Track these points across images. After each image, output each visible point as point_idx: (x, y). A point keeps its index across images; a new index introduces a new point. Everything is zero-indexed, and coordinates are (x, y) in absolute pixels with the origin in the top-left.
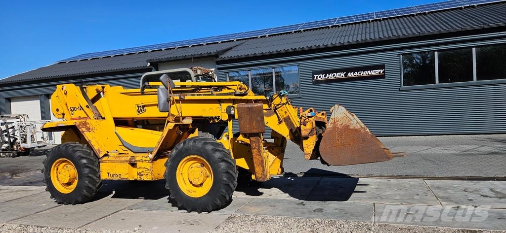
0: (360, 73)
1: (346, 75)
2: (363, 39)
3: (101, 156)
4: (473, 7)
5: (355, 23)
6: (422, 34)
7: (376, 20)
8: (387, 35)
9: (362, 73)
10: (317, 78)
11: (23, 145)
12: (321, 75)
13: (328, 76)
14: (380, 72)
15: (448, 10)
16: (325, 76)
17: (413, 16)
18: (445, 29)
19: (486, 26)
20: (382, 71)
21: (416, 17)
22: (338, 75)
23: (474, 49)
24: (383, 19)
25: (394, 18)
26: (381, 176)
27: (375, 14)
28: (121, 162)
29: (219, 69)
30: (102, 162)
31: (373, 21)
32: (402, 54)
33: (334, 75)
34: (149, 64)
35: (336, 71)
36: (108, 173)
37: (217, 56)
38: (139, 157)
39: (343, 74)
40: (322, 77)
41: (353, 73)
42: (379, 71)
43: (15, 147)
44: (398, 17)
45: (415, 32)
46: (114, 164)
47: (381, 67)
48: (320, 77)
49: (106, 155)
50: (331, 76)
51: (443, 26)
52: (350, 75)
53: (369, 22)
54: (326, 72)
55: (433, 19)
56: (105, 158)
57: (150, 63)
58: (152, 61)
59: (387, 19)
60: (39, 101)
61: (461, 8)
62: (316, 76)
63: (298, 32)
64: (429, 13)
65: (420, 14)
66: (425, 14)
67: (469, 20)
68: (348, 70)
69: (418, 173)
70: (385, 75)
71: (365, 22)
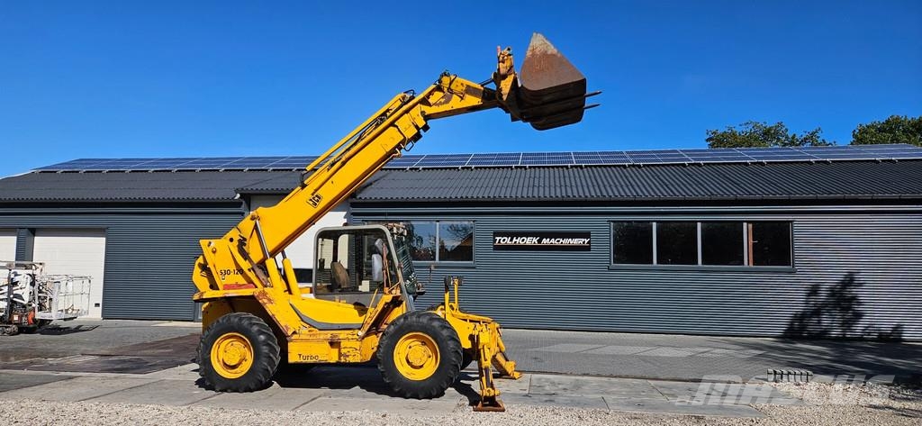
0: (558, 241)
1: (539, 241)
3: (290, 333)
4: (699, 165)
5: (548, 167)
6: (638, 198)
7: (576, 167)
9: (561, 240)
10: (499, 242)
11: (39, 315)
12: (506, 238)
13: (514, 240)
14: (584, 242)
15: (668, 165)
16: (511, 240)
17: (624, 166)
18: (665, 194)
19: (714, 198)
20: (586, 241)
21: (629, 169)
22: (529, 241)
23: (699, 225)
24: (586, 166)
25: (600, 166)
28: (318, 341)
29: (354, 214)
30: (291, 341)
31: (572, 167)
32: (613, 222)
33: (523, 240)
34: (238, 195)
35: (527, 234)
36: (300, 355)
38: (342, 335)
39: (535, 240)
40: (507, 241)
41: (549, 239)
42: (583, 240)
43: (16, 318)
44: (605, 166)
45: (628, 194)
46: (309, 344)
47: (586, 235)
48: (504, 240)
49: (294, 333)
50: (519, 241)
52: (545, 241)
53: (567, 167)
54: (512, 235)
55: (650, 176)
56: (295, 337)
57: (241, 194)
59: (590, 166)
60: (15, 238)
61: (683, 165)
62: (498, 238)
64: (644, 165)
65: (633, 166)
66: (639, 166)
67: (694, 186)
68: (542, 235)
70: (590, 246)
71: (562, 167)
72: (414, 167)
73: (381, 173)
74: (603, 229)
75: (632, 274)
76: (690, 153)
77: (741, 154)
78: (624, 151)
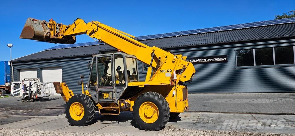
1: (207, 60)
2: (216, 41)
4: (272, 25)
5: (210, 33)
6: (246, 40)
7: (221, 31)
8: (228, 40)
9: (215, 59)
12: (194, 60)
13: (197, 60)
14: (225, 59)
15: (259, 27)
17: (241, 29)
18: (258, 37)
19: (279, 37)
20: (226, 59)
21: (242, 30)
22: (202, 60)
23: (274, 48)
24: (225, 31)
25: (231, 30)
26: (230, 113)
27: (220, 28)
31: (219, 32)
32: (236, 50)
33: (200, 60)
39: (205, 60)
41: (210, 59)
42: (224, 58)
43: (32, 97)
44: (233, 30)
45: (242, 39)
47: (225, 56)
48: (193, 61)
50: (199, 61)
51: (257, 36)
52: (209, 60)
53: (217, 32)
54: (196, 58)
55: (252, 32)
58: (101, 51)
59: (227, 31)
60: (37, 71)
61: (266, 26)
62: (190, 60)
63: (180, 36)
64: (249, 28)
65: (244, 29)
66: (247, 29)
67: (271, 33)
69: (248, 111)
70: (227, 60)
71: (216, 32)
72: (160, 38)
73: (149, 41)
74: (232, 54)
75: (246, 70)
76: (268, 22)
77: (290, 20)
78: (241, 24)
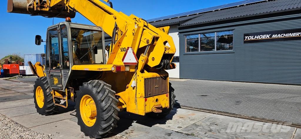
0: (283, 35)
1: (270, 37)
9: (284, 35)
10: (247, 39)
12: (251, 37)
13: (256, 37)
14: (299, 35)
16: (254, 37)
22: (264, 37)
33: (261, 37)
35: (263, 34)
37: (179, 24)
39: (268, 36)
40: (252, 38)
41: (276, 35)
42: (299, 33)
48: (250, 38)
50: (258, 37)
52: (274, 36)
54: (254, 35)
62: (246, 37)
63: (242, 6)
68: (272, 33)
72: (217, 9)
73: (202, 14)
